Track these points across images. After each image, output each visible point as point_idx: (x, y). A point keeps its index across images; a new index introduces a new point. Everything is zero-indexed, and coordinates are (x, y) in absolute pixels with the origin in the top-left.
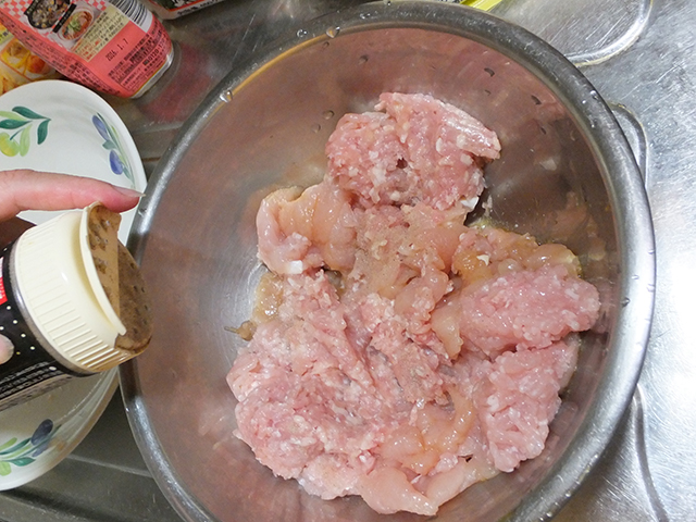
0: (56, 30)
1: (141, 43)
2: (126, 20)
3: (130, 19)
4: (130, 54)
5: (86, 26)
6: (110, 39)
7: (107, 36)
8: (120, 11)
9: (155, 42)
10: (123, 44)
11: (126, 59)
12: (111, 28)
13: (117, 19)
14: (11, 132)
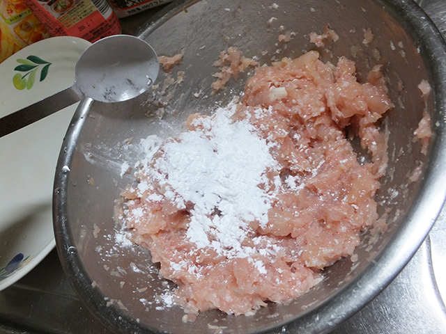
0: (50, 4)
1: (101, 25)
2: (95, 9)
3: (97, 9)
4: (93, 30)
5: (69, 7)
6: (83, 18)
7: (82, 16)
8: (92, 3)
9: (110, 27)
10: (90, 23)
11: (90, 32)
12: (85, 12)
13: (89, 7)
14: (23, 73)
